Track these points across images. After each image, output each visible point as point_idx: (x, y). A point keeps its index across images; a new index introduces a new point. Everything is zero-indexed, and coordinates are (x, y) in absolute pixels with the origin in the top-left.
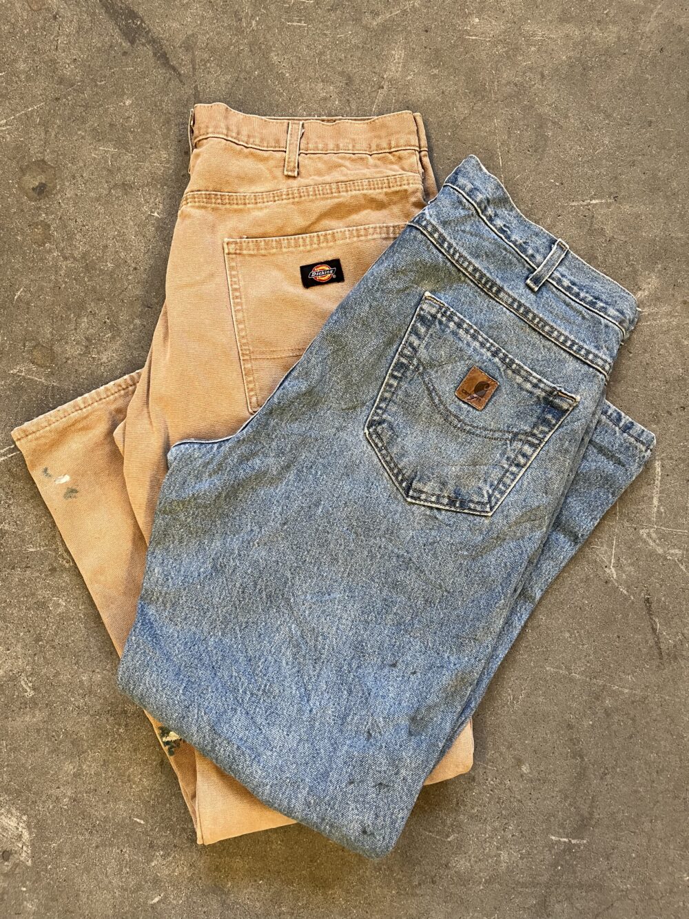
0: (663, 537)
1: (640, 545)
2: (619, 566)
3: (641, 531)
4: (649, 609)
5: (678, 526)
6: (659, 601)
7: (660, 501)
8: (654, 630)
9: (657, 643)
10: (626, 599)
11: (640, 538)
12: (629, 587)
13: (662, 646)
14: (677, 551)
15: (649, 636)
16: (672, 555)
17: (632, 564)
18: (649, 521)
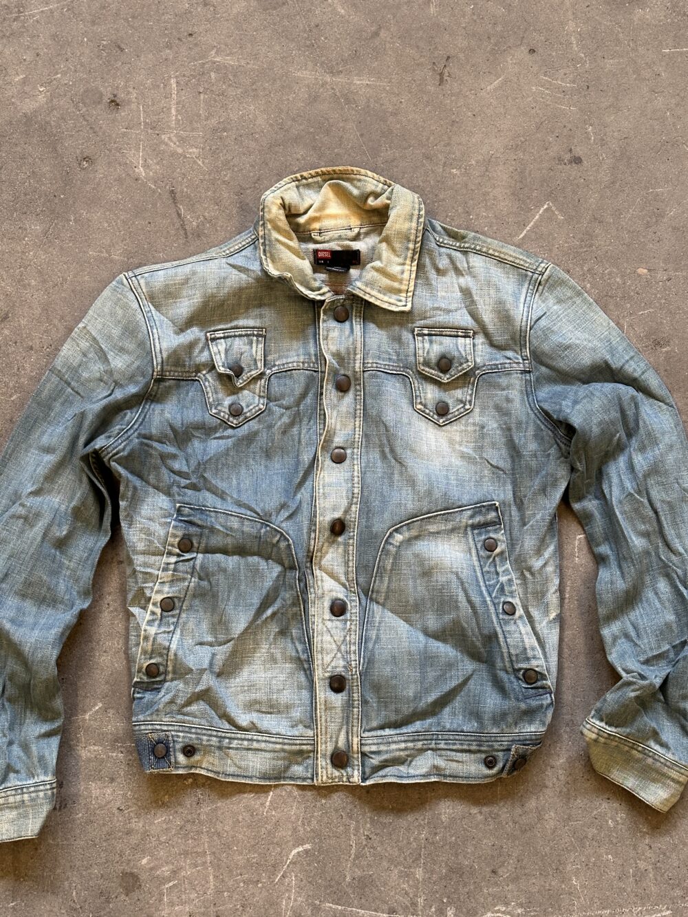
0: (182, 140)
1: (163, 147)
2: (146, 166)
3: (163, 137)
4: (174, 199)
5: (193, 130)
6: (182, 191)
7: (177, 111)
8: (179, 215)
9: (183, 226)
10: (154, 192)
11: (163, 142)
12: (155, 182)
13: (187, 227)
14: (195, 150)
15: (176, 220)
16: (190, 153)
17: (158, 164)
18: (169, 127)
